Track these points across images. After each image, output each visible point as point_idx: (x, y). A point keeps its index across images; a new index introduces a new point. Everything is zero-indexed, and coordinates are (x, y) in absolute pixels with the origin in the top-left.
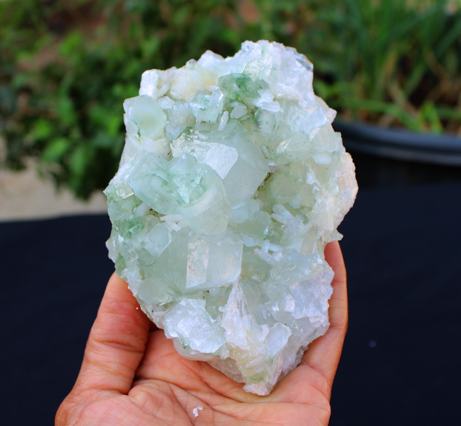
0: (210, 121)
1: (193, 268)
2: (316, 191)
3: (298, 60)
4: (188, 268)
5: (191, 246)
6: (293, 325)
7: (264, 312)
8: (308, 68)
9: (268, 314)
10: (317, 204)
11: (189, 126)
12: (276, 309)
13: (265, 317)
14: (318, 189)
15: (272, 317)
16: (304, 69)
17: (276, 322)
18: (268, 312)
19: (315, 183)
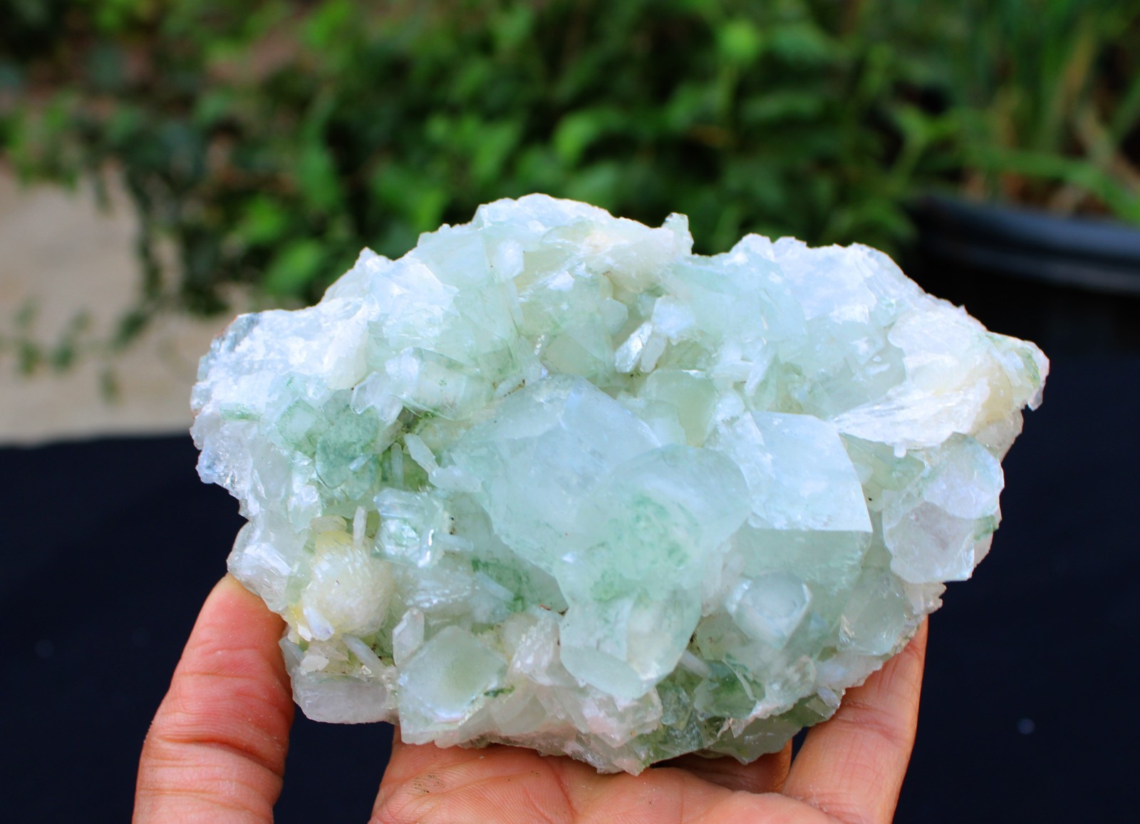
0: (453, 519)
1: (825, 519)
2: (589, 270)
3: (232, 349)
4: (829, 528)
5: (780, 524)
6: (890, 309)
7: (873, 371)
8: (252, 323)
9: (877, 363)
10: (617, 265)
11: (471, 568)
12: (862, 346)
13: (885, 368)
14: (584, 266)
15: (879, 353)
16: (257, 330)
17: (888, 344)
18: (871, 362)
19: (571, 271)
